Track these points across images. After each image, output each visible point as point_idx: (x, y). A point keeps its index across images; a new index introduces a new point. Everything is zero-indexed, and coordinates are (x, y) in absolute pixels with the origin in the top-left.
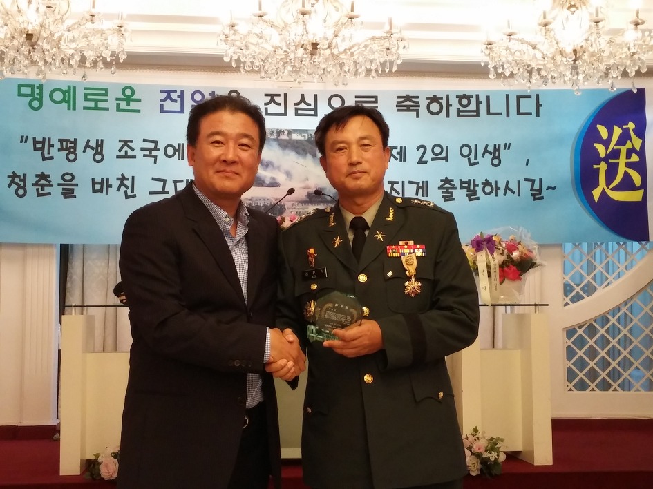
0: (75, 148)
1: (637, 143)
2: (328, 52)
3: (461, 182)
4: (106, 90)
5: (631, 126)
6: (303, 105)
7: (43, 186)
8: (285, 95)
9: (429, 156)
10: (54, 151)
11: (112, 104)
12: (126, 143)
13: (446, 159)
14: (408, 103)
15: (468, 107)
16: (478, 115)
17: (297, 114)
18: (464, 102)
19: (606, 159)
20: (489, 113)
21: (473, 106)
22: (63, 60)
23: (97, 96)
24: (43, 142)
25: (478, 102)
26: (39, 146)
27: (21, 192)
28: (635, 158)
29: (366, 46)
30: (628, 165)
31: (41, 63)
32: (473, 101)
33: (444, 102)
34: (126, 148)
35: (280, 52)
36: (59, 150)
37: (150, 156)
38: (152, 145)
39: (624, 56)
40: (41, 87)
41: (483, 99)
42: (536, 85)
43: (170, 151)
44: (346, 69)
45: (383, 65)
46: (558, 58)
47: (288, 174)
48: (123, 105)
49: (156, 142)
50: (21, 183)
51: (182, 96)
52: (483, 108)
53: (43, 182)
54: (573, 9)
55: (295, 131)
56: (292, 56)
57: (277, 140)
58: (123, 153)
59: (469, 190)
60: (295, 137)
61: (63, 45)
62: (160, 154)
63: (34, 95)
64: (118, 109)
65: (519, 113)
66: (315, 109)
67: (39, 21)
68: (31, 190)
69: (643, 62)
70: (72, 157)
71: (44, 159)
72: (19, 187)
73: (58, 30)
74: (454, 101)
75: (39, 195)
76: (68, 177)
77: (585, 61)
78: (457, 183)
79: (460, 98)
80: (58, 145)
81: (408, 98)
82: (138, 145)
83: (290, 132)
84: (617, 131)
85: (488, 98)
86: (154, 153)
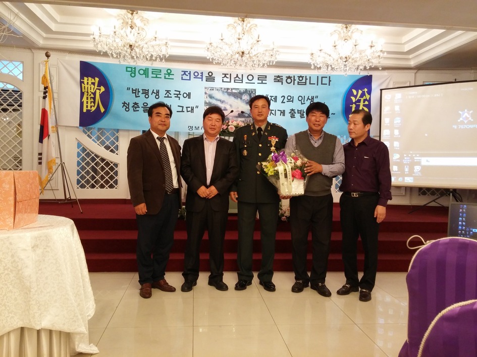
0: (148, 93)
1: (368, 97)
2: (248, 55)
3: (298, 111)
4: (160, 70)
5: (366, 90)
6: (237, 79)
7: (136, 107)
8: (231, 74)
9: (286, 100)
10: (140, 94)
11: (162, 76)
12: (168, 91)
13: (292, 101)
14: (279, 79)
15: (302, 81)
16: (306, 84)
17: (235, 82)
18: (301, 79)
19: (355, 103)
20: (310, 84)
21: (304, 81)
22: (144, 56)
23: (157, 73)
24: (136, 90)
25: (306, 79)
26: (134, 91)
27: (127, 109)
28: (367, 103)
29: (263, 54)
30: (364, 105)
31: (135, 57)
32: (304, 78)
33: (292, 79)
34: (168, 94)
35: (229, 55)
36: (142, 94)
37: (177, 97)
38: (178, 93)
39: (365, 60)
40: (135, 68)
41: (308, 78)
42: (329, 73)
43: (185, 95)
44: (255, 62)
45: (270, 62)
46: (339, 60)
47: (231, 106)
48: (167, 76)
49: (180, 92)
50: (127, 106)
51: (190, 74)
52: (308, 81)
53: (136, 106)
54: (346, 41)
55: (234, 89)
56: (234, 57)
57: (227, 92)
58: (167, 96)
59: (301, 114)
60: (234, 91)
61: (144, 50)
62: (181, 96)
63: (132, 71)
64: (165, 78)
65: (322, 84)
66: (242, 80)
67: (134, 40)
68: (131, 109)
69: (372, 63)
70: (147, 96)
71: (136, 97)
72: (127, 108)
73: (142, 43)
74: (297, 78)
75: (134, 111)
76: (145, 104)
77: (350, 62)
78: (296, 111)
79: (299, 77)
80: (141, 92)
81: (279, 77)
82: (172, 92)
83: (232, 89)
84: (360, 92)
85: (310, 77)
86: (179, 96)
